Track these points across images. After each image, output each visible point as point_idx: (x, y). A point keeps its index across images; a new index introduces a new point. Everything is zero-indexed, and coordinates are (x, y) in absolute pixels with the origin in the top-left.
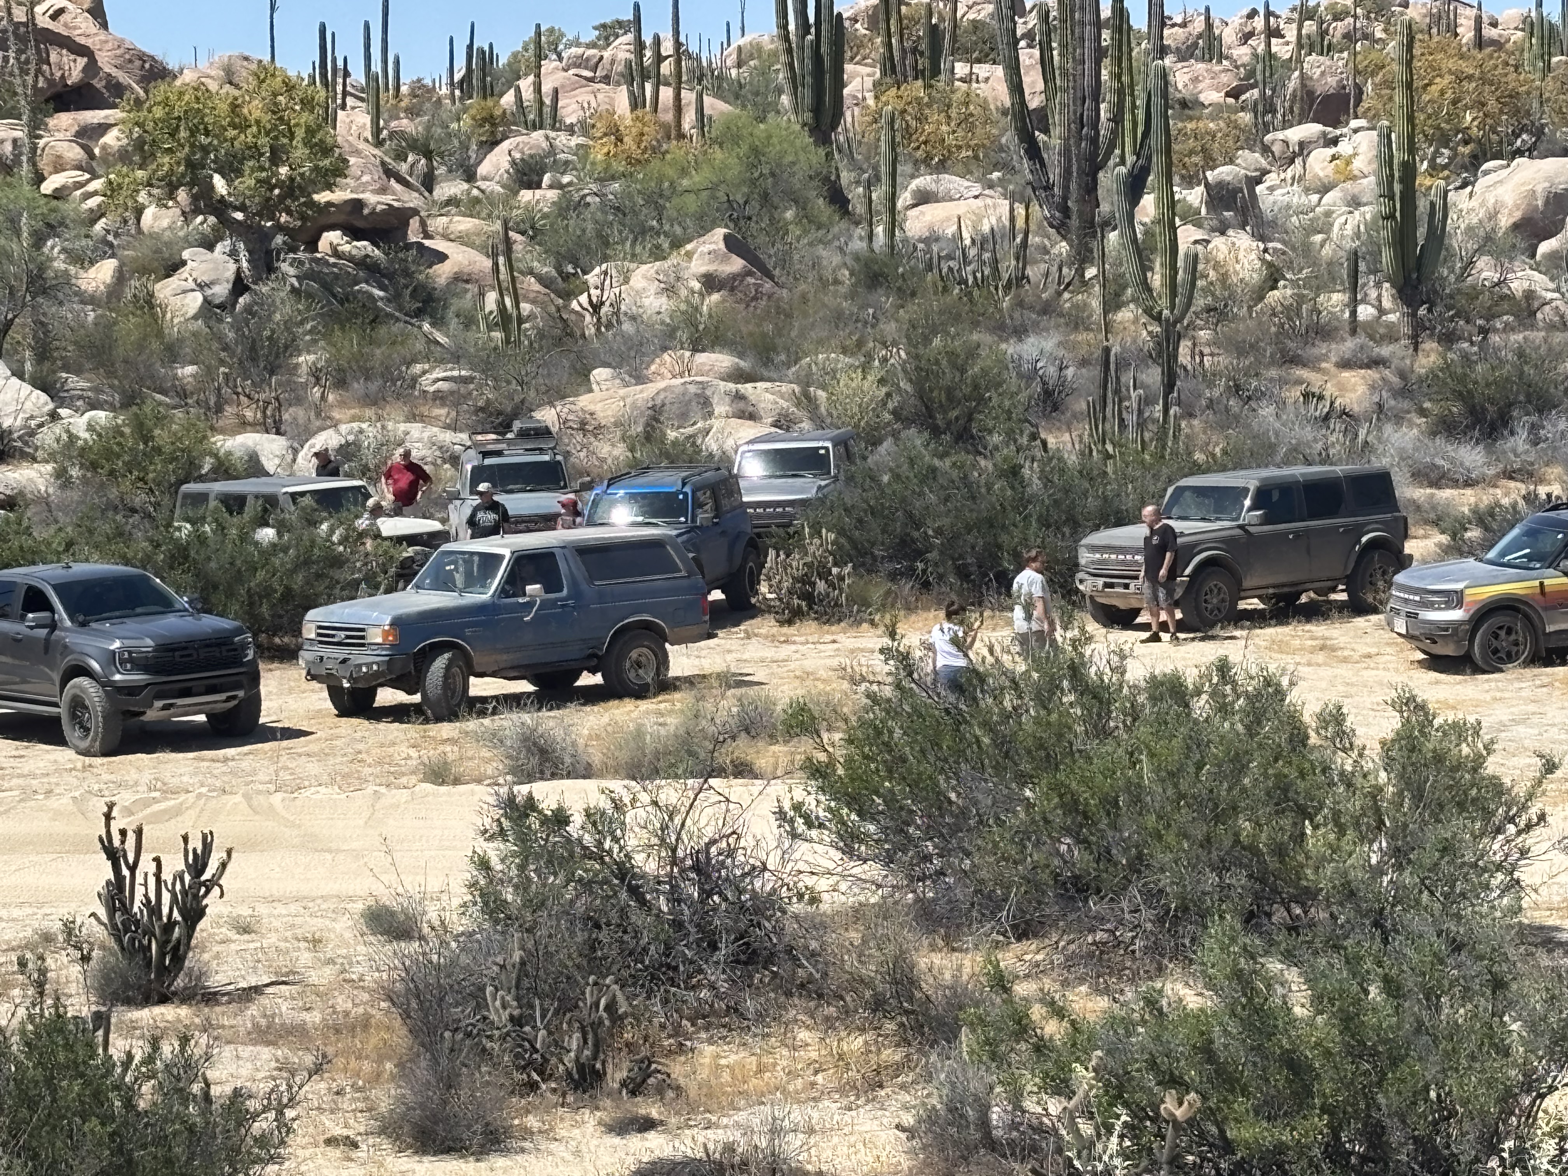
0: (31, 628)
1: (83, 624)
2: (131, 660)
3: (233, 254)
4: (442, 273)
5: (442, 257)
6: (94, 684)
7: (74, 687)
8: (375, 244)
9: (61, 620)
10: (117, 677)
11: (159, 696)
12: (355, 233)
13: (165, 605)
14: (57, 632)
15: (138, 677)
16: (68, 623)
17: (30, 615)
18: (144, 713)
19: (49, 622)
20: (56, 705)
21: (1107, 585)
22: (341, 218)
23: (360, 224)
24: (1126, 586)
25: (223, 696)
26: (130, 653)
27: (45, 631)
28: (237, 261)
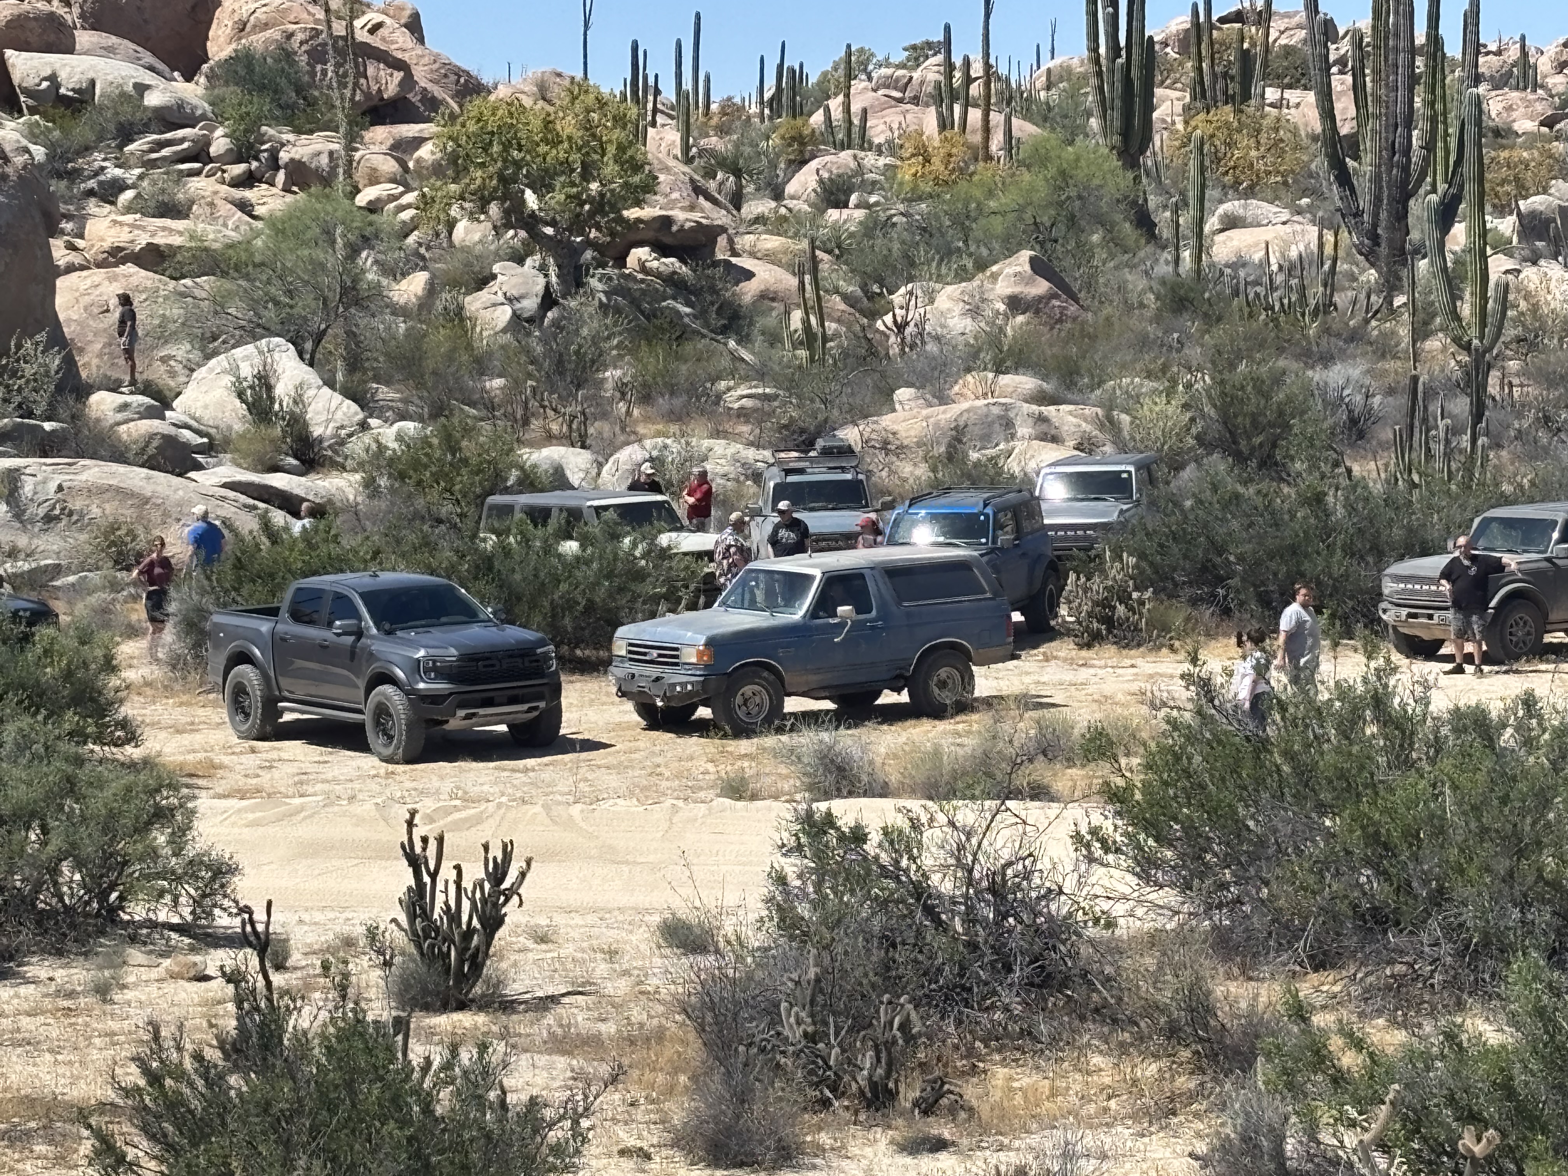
0: (338, 635)
1: (389, 633)
2: (435, 669)
3: (543, 268)
4: (749, 290)
5: (749, 275)
6: (399, 692)
7: (377, 695)
8: (683, 261)
9: (368, 628)
10: (422, 686)
11: (462, 706)
12: (663, 250)
13: (470, 615)
14: (363, 640)
15: (442, 686)
16: (374, 631)
17: (338, 623)
18: (447, 722)
19: (355, 629)
20: (360, 712)
21: (1410, 616)
22: (650, 235)
23: (667, 240)
24: (1430, 617)
25: (525, 707)
26: (434, 662)
27: (352, 638)
28: (546, 276)
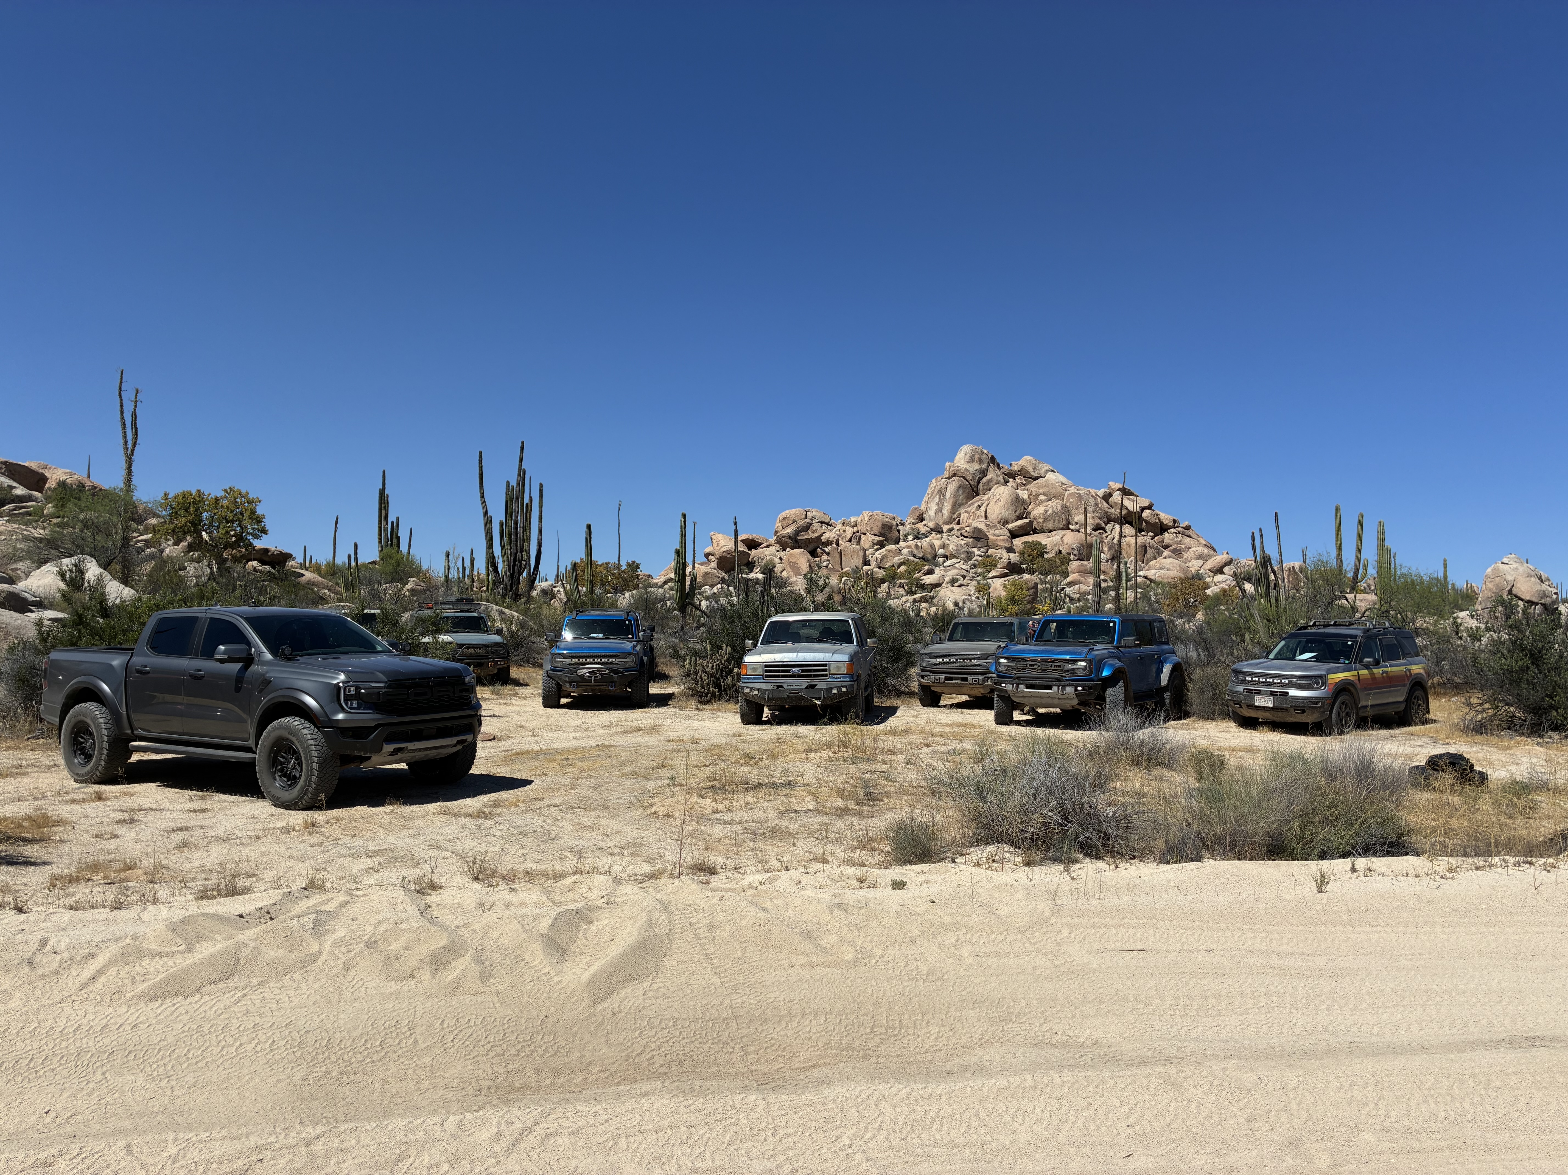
0: (222, 661)
1: (289, 658)
2: (358, 696)
5: (303, 575)
6: (307, 724)
9: (259, 653)
10: (341, 716)
11: (389, 740)
14: (254, 668)
15: (367, 717)
16: (269, 656)
17: (222, 647)
18: (369, 758)
19: (244, 655)
20: (248, 750)
21: (946, 679)
24: (965, 679)
25: (454, 740)
26: (358, 688)
27: (237, 666)
